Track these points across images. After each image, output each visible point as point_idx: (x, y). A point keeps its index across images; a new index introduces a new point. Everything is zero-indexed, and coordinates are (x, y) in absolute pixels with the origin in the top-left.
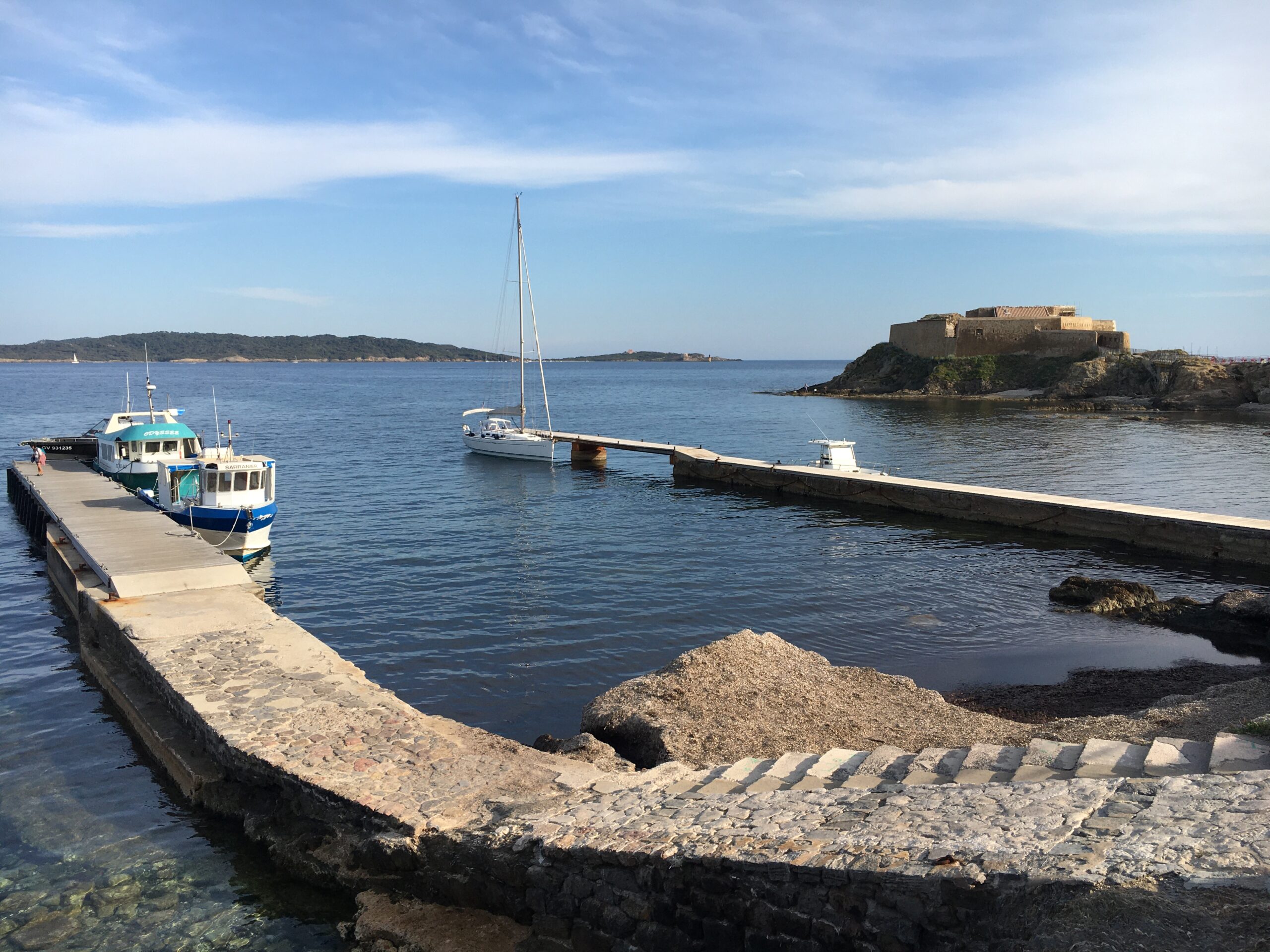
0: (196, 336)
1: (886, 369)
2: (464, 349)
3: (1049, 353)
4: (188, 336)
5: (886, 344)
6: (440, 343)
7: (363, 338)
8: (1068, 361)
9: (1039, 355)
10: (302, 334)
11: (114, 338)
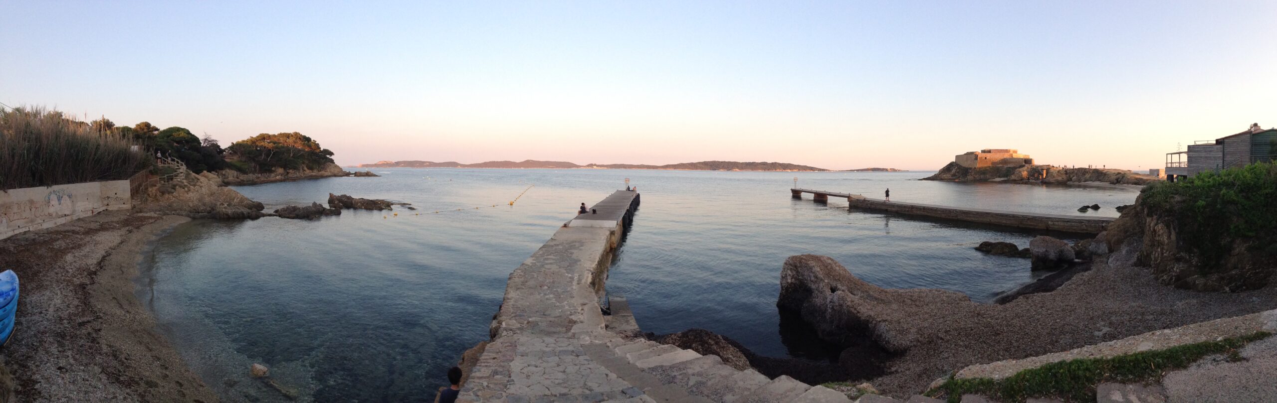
0: (725, 162)
1: (953, 171)
2: (810, 167)
3: (1009, 166)
4: (722, 162)
5: (953, 162)
6: (802, 165)
7: (776, 163)
8: (1015, 168)
9: (1006, 166)
10: (757, 162)
11: (699, 163)
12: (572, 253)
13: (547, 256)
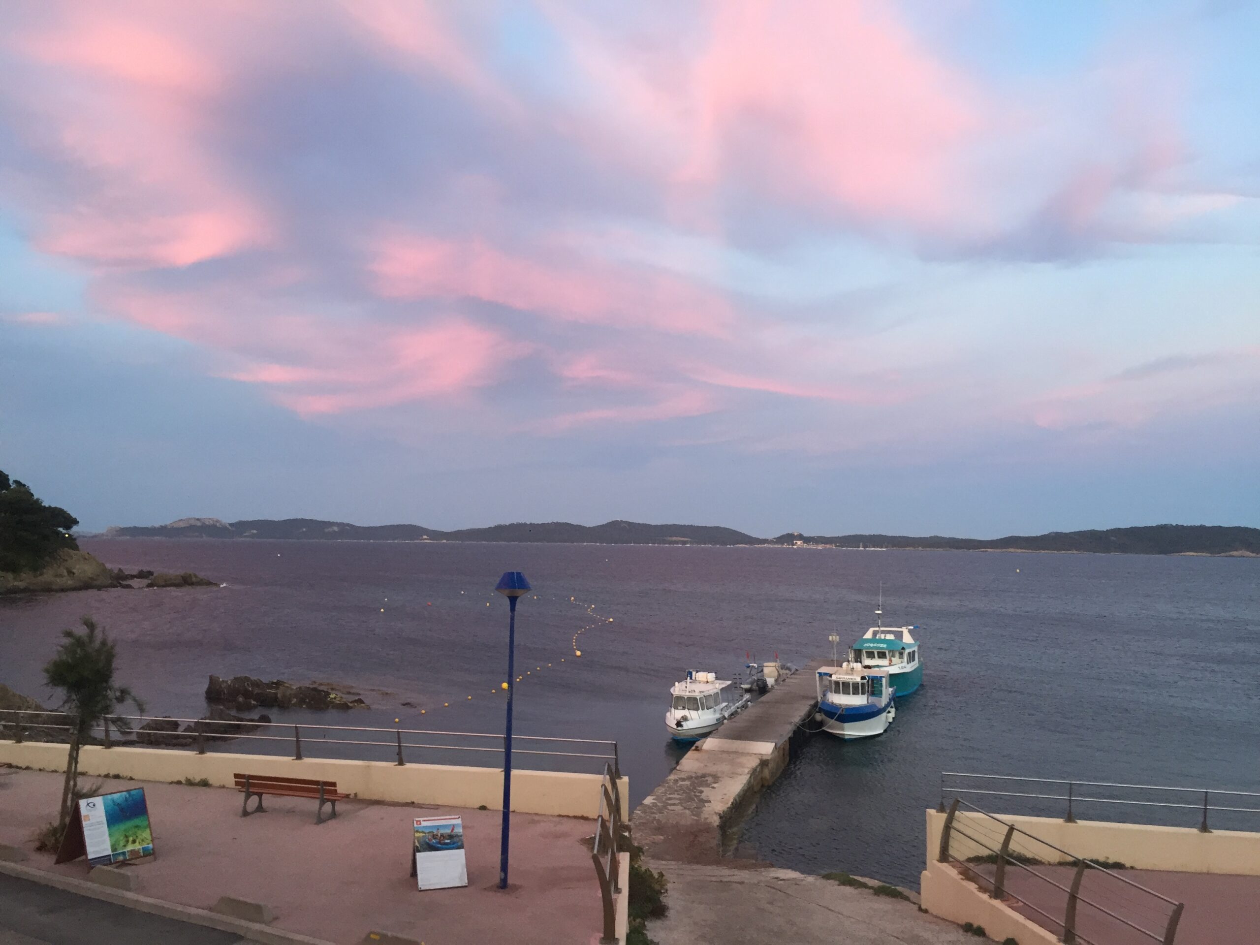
12: (702, 792)
13: (670, 794)
